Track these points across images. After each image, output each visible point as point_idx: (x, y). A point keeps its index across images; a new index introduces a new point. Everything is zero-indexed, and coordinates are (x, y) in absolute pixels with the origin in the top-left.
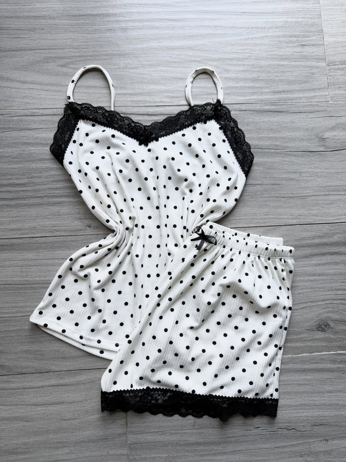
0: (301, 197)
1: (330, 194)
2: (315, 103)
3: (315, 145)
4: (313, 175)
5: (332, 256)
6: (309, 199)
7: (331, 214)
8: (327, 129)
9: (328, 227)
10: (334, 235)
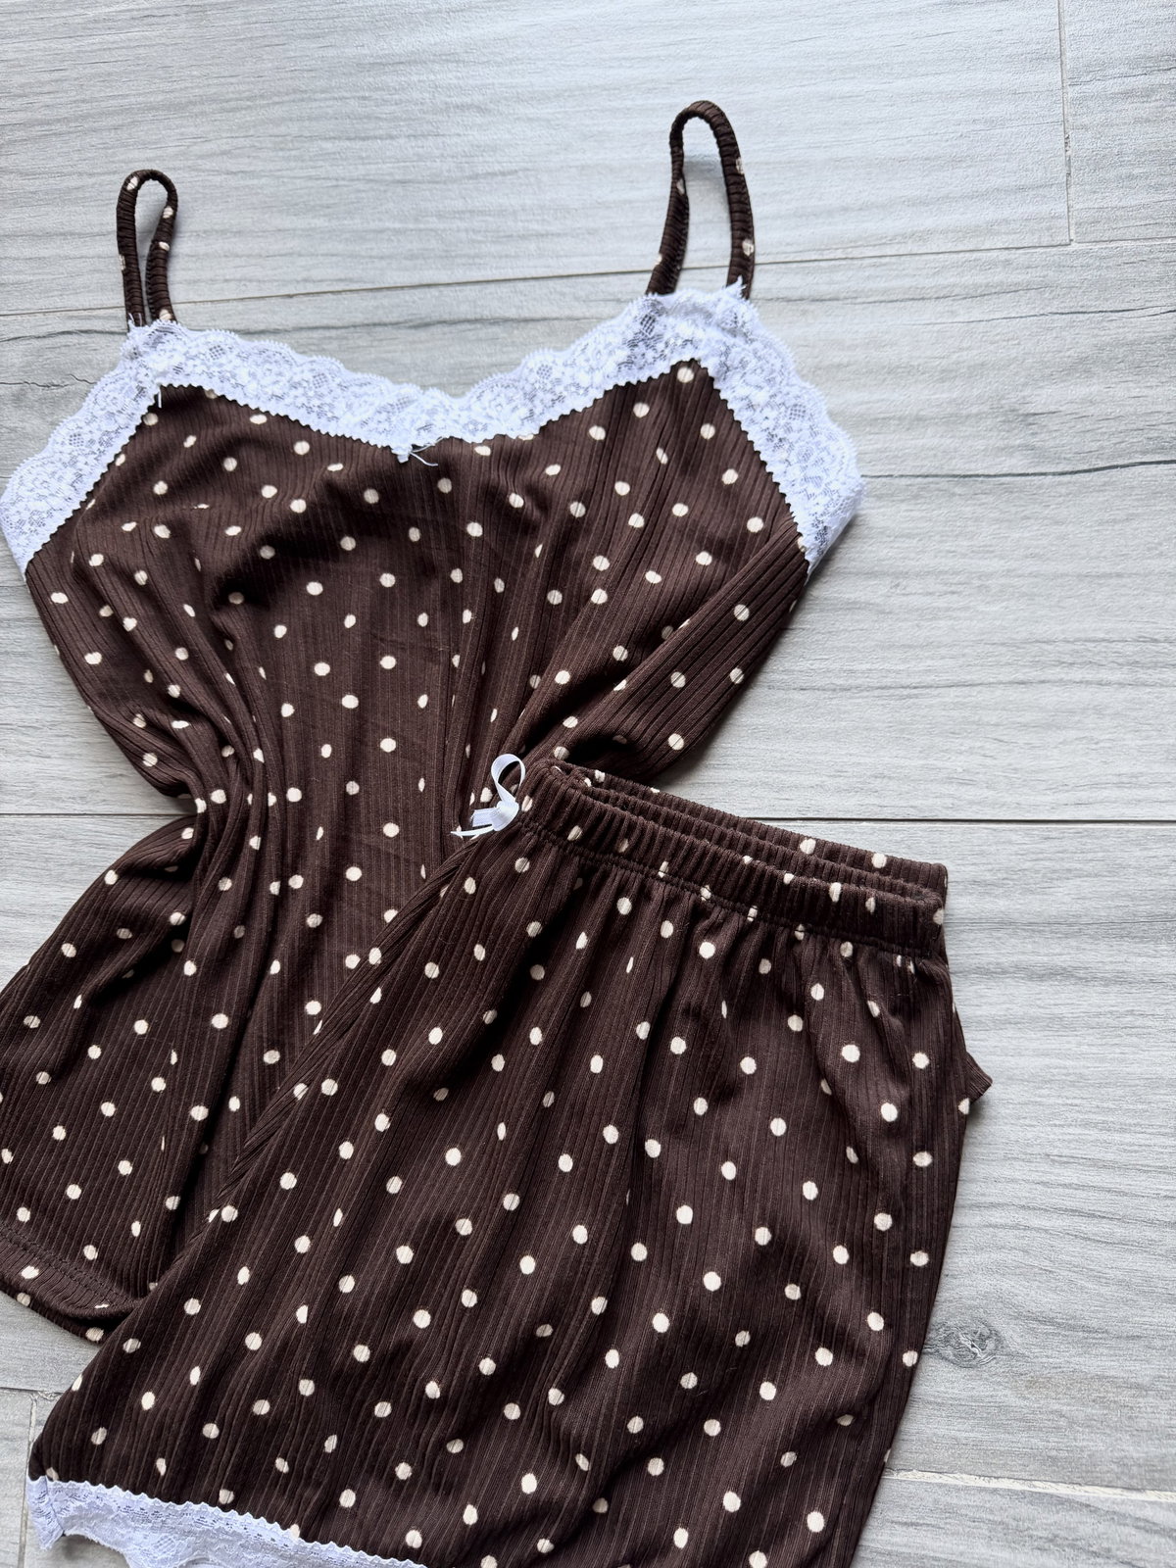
0: (892, 691)
1: (1050, 677)
2: (995, 254)
3: (980, 444)
4: (961, 588)
5: (1036, 987)
6: (934, 701)
7: (1044, 777)
8: (1048, 371)
9: (1027, 840)
10: (1058, 883)
